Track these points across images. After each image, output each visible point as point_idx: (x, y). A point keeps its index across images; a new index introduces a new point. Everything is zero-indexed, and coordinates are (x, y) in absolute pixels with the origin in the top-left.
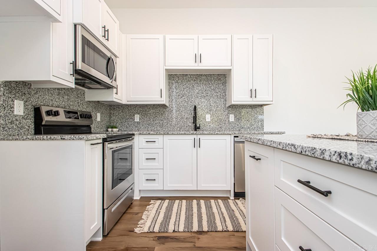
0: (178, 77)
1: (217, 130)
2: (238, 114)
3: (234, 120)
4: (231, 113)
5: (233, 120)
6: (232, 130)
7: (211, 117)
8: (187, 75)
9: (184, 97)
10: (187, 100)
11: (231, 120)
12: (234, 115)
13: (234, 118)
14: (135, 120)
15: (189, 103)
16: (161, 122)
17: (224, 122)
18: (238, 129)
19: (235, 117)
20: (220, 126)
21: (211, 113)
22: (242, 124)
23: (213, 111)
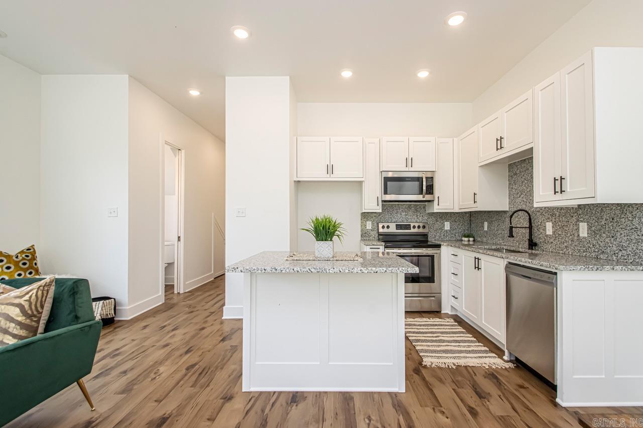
0: (517, 166)
1: (561, 252)
2: (594, 221)
3: (588, 234)
4: (582, 219)
5: (586, 235)
6: (585, 254)
7: (553, 227)
8: (525, 160)
9: (522, 196)
10: (525, 200)
11: (581, 235)
12: (588, 225)
13: (588, 231)
14: (485, 230)
15: (528, 204)
16: (503, 232)
17: (571, 237)
18: (593, 254)
19: (589, 228)
20: (565, 244)
21: (554, 220)
22: (602, 245)
23: (555, 215)
